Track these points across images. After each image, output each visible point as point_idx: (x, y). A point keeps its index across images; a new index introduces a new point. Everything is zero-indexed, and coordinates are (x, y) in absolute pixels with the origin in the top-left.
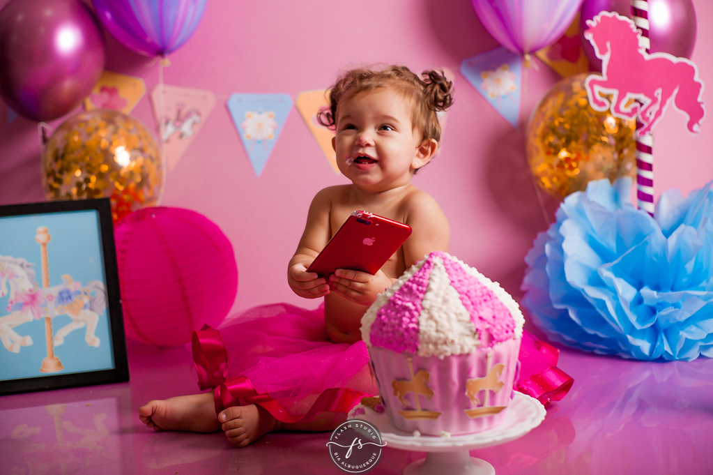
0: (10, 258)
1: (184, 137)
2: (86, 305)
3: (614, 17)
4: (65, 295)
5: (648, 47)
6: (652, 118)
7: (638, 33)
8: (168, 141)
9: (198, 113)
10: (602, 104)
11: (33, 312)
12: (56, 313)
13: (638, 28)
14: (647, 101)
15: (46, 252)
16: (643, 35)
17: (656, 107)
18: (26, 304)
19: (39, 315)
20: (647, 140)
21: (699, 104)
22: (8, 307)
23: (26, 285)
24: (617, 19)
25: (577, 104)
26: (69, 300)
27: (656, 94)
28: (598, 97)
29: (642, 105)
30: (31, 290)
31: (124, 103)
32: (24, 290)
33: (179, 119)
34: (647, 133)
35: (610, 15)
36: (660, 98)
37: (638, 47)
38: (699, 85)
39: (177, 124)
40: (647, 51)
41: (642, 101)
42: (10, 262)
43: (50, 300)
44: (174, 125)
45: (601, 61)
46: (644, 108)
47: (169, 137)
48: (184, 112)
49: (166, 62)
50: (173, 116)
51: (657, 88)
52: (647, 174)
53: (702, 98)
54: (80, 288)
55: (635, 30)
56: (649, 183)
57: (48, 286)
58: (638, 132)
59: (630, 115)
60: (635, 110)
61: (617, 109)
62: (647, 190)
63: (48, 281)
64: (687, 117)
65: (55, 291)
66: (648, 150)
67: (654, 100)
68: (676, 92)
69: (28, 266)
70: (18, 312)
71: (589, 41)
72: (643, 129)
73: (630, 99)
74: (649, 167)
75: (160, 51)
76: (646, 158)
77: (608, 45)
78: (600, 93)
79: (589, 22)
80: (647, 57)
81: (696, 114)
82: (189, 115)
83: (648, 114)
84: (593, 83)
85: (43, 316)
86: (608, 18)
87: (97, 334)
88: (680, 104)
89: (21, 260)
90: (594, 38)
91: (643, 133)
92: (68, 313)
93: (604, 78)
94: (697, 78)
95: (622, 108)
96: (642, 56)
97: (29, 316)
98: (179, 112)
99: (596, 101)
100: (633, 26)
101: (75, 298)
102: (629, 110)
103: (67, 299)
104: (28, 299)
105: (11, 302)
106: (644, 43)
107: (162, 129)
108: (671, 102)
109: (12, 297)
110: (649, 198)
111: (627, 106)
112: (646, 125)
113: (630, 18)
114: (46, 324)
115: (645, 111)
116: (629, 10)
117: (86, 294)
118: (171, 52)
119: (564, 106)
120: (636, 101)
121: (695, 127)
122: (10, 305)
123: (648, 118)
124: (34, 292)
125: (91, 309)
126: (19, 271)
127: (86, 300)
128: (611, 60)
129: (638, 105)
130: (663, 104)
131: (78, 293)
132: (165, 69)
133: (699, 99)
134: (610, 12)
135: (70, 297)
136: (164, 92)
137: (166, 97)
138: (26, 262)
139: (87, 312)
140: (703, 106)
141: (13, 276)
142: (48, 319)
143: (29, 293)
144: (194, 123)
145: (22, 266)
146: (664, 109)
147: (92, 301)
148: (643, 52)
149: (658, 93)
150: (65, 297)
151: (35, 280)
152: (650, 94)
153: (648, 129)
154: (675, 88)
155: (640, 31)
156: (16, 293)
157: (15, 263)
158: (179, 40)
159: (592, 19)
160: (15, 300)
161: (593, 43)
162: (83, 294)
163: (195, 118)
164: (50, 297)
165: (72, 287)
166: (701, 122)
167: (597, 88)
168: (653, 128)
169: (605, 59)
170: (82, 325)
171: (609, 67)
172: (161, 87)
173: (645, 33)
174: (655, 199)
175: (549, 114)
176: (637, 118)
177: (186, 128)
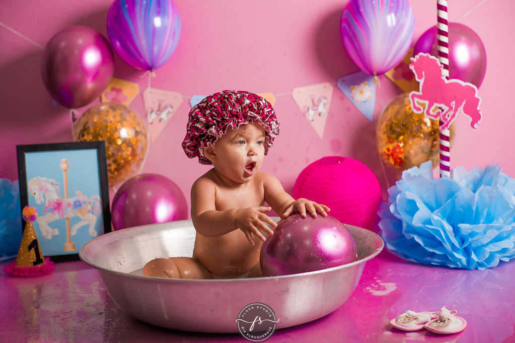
0: (45, 179)
1: (162, 121)
2: (89, 210)
3: (427, 56)
4: (77, 204)
5: (448, 76)
6: (449, 119)
7: (442, 67)
8: (152, 123)
9: (172, 107)
10: (419, 109)
11: (59, 214)
12: (73, 215)
13: (441, 63)
14: (446, 108)
15: (66, 175)
16: (444, 68)
17: (451, 113)
18: (55, 209)
19: (63, 216)
20: (446, 133)
21: (478, 111)
22: (45, 211)
23: (54, 197)
24: (429, 57)
25: (405, 112)
26: (80, 207)
27: (452, 105)
28: (417, 105)
29: (443, 111)
30: (57, 200)
31: (125, 98)
32: (54, 200)
33: (160, 110)
34: (446, 128)
35: (425, 55)
36: (454, 107)
37: (441, 75)
38: (478, 100)
39: (158, 113)
40: (447, 78)
41: (443, 109)
42: (46, 182)
43: (69, 207)
44: (156, 114)
45: (419, 83)
46: (444, 113)
47: (153, 120)
48: (162, 106)
49: (153, 74)
50: (156, 108)
51: (452, 101)
52: (446, 154)
53: (480, 107)
54: (86, 200)
55: (440, 65)
56: (448, 159)
57: (68, 197)
58: (440, 127)
59: (436, 117)
60: (438, 114)
61: (428, 113)
62: (446, 163)
63: (67, 194)
64: (471, 120)
65: (71, 201)
66: (447, 139)
67: (451, 108)
68: (464, 103)
69: (56, 184)
70: (50, 214)
71: (412, 70)
72: (443, 126)
73: (436, 107)
74: (447, 149)
75: (150, 68)
76: (446, 143)
77: (423, 73)
78: (417, 102)
79: (412, 59)
80: (446, 81)
81: (476, 117)
82: (166, 107)
83: (447, 117)
84: (413, 96)
85: (65, 216)
86: (423, 56)
87: (95, 229)
88: (466, 111)
89: (52, 180)
90: (414, 68)
91: (443, 128)
92: (79, 215)
93: (420, 93)
94: (477, 96)
95: (431, 112)
96: (444, 81)
97: (56, 216)
98: (160, 105)
99: (415, 107)
100: (438, 62)
101: (83, 206)
102: (435, 114)
103: (78, 206)
104: (56, 206)
105: (46, 207)
106: (446, 73)
107: (149, 115)
108: (461, 110)
109: (47, 204)
110: (447, 169)
111: (434, 111)
112: (445, 123)
113: (437, 57)
114: (67, 222)
115: (445, 115)
116: (437, 53)
117: (90, 203)
118: (156, 68)
119: (398, 113)
120: (440, 108)
121: (476, 125)
122: (45, 209)
123: (447, 119)
124: (59, 201)
125: (93, 213)
126: (50, 187)
127: (90, 207)
128: (425, 83)
129: (441, 111)
130: (456, 110)
131: (85, 202)
132: (152, 78)
133: (478, 109)
134: (425, 53)
135: (80, 205)
136: (151, 93)
137: (152, 96)
138: (55, 182)
139: (90, 214)
140: (480, 113)
141: (47, 190)
142: (68, 219)
143: (56, 202)
144: (169, 113)
145: (52, 184)
146: (457, 114)
147: (93, 208)
148: (444, 78)
149: (453, 103)
150: (78, 205)
151: (60, 193)
152: (448, 105)
153: (447, 125)
154: (463, 101)
155: (443, 66)
156: (49, 202)
157: (48, 182)
158: (162, 61)
159: (414, 57)
160: (49, 206)
161: (414, 71)
162: (88, 203)
163: (170, 109)
164: (69, 205)
165: (81, 198)
166: (479, 122)
167: (416, 99)
168: (449, 125)
169: (422, 82)
170: (86, 223)
171: (423, 87)
172: (149, 89)
173: (446, 67)
174: (451, 169)
175: (389, 117)
176: (440, 118)
177: (164, 115)
